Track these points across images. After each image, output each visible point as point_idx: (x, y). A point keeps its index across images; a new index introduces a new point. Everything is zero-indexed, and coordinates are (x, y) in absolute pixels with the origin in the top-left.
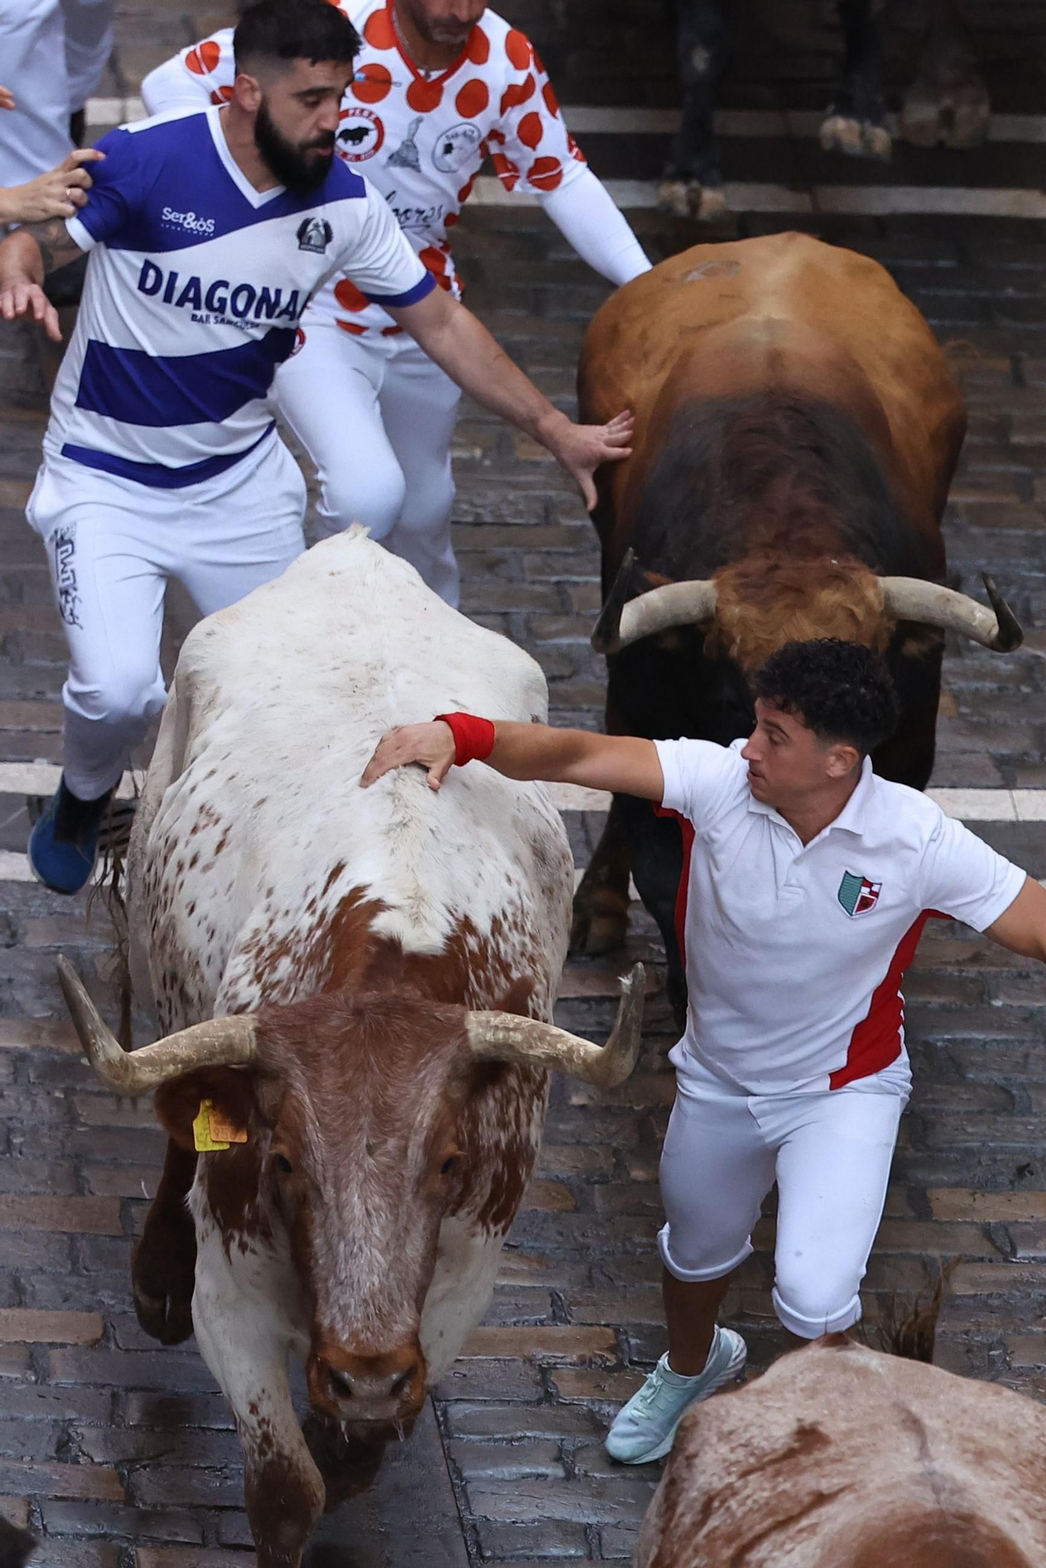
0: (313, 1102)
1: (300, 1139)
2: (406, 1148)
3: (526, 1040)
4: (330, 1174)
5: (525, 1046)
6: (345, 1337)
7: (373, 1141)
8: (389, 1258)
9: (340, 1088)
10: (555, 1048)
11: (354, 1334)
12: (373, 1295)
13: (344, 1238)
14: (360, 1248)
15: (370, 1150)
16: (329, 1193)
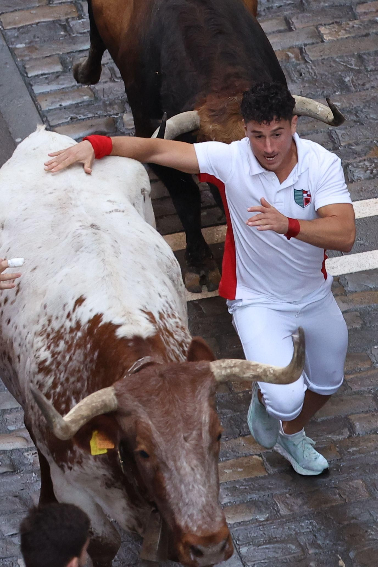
0: (154, 424)
1: (151, 442)
2: (201, 434)
3: (241, 370)
4: (169, 455)
5: (241, 373)
6: (195, 529)
7: (186, 435)
8: (207, 487)
9: (165, 414)
10: (256, 371)
11: (199, 527)
12: (204, 507)
13: (183, 483)
14: (193, 487)
15: (186, 439)
16: (171, 464)
